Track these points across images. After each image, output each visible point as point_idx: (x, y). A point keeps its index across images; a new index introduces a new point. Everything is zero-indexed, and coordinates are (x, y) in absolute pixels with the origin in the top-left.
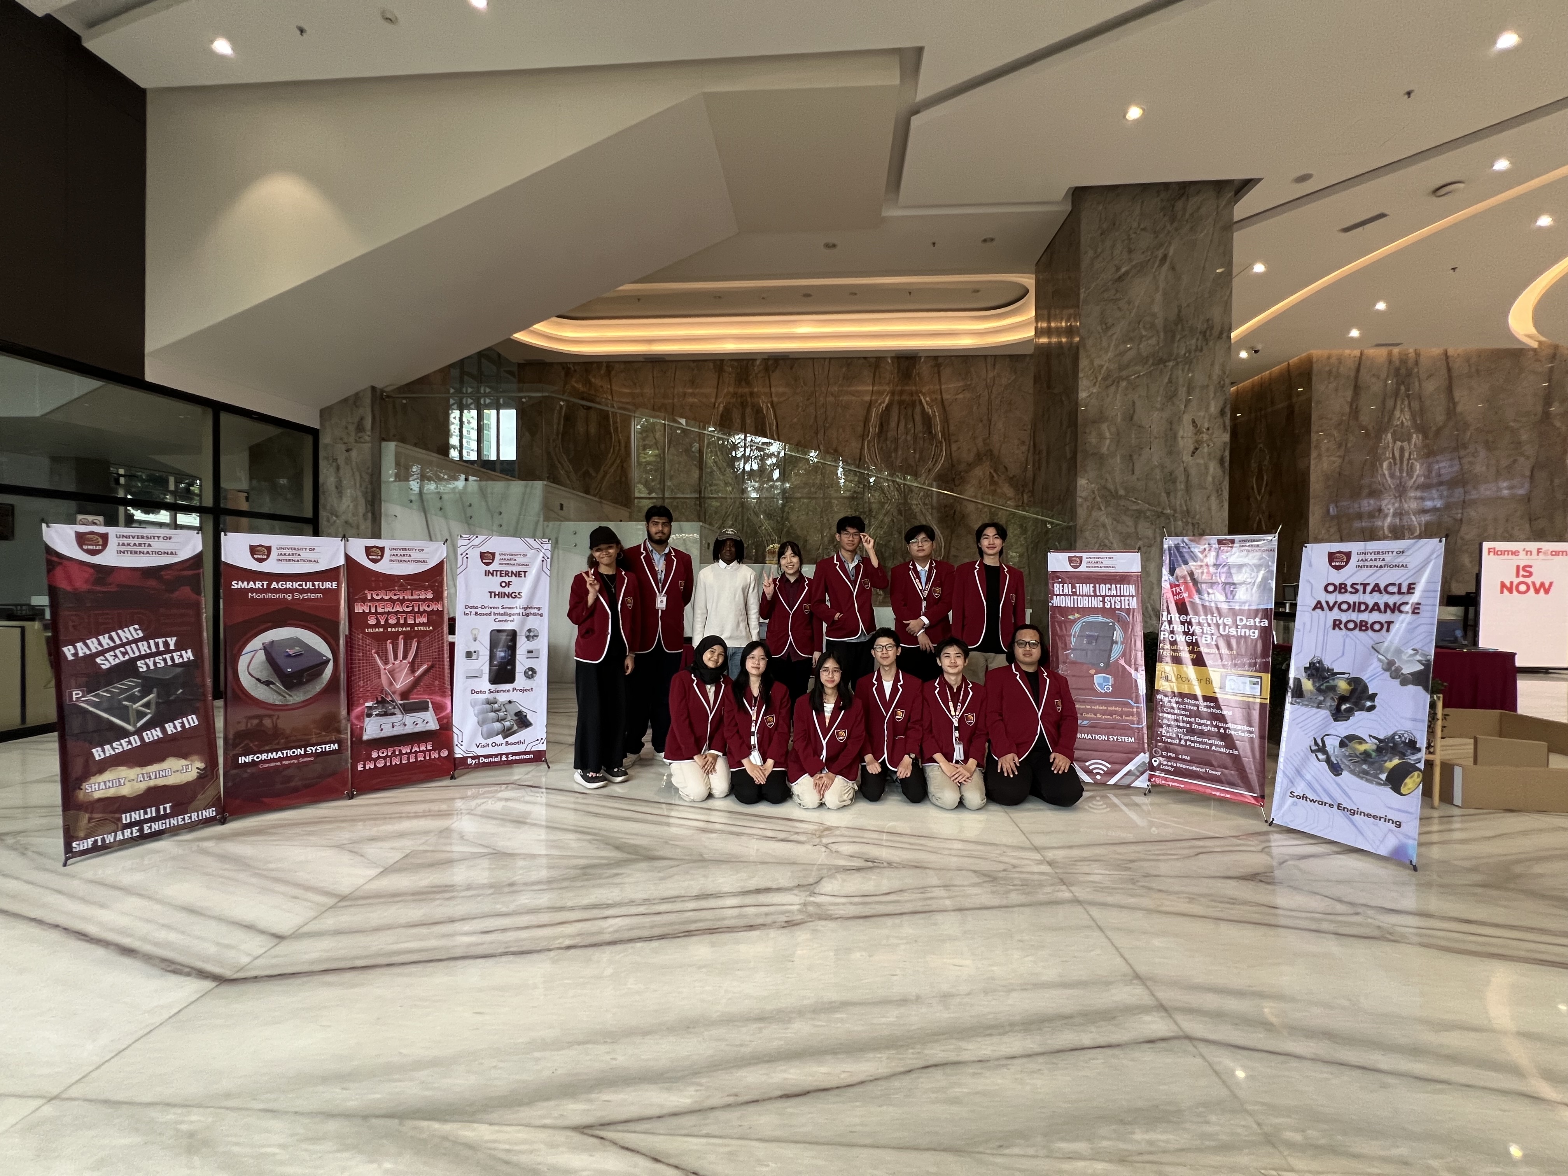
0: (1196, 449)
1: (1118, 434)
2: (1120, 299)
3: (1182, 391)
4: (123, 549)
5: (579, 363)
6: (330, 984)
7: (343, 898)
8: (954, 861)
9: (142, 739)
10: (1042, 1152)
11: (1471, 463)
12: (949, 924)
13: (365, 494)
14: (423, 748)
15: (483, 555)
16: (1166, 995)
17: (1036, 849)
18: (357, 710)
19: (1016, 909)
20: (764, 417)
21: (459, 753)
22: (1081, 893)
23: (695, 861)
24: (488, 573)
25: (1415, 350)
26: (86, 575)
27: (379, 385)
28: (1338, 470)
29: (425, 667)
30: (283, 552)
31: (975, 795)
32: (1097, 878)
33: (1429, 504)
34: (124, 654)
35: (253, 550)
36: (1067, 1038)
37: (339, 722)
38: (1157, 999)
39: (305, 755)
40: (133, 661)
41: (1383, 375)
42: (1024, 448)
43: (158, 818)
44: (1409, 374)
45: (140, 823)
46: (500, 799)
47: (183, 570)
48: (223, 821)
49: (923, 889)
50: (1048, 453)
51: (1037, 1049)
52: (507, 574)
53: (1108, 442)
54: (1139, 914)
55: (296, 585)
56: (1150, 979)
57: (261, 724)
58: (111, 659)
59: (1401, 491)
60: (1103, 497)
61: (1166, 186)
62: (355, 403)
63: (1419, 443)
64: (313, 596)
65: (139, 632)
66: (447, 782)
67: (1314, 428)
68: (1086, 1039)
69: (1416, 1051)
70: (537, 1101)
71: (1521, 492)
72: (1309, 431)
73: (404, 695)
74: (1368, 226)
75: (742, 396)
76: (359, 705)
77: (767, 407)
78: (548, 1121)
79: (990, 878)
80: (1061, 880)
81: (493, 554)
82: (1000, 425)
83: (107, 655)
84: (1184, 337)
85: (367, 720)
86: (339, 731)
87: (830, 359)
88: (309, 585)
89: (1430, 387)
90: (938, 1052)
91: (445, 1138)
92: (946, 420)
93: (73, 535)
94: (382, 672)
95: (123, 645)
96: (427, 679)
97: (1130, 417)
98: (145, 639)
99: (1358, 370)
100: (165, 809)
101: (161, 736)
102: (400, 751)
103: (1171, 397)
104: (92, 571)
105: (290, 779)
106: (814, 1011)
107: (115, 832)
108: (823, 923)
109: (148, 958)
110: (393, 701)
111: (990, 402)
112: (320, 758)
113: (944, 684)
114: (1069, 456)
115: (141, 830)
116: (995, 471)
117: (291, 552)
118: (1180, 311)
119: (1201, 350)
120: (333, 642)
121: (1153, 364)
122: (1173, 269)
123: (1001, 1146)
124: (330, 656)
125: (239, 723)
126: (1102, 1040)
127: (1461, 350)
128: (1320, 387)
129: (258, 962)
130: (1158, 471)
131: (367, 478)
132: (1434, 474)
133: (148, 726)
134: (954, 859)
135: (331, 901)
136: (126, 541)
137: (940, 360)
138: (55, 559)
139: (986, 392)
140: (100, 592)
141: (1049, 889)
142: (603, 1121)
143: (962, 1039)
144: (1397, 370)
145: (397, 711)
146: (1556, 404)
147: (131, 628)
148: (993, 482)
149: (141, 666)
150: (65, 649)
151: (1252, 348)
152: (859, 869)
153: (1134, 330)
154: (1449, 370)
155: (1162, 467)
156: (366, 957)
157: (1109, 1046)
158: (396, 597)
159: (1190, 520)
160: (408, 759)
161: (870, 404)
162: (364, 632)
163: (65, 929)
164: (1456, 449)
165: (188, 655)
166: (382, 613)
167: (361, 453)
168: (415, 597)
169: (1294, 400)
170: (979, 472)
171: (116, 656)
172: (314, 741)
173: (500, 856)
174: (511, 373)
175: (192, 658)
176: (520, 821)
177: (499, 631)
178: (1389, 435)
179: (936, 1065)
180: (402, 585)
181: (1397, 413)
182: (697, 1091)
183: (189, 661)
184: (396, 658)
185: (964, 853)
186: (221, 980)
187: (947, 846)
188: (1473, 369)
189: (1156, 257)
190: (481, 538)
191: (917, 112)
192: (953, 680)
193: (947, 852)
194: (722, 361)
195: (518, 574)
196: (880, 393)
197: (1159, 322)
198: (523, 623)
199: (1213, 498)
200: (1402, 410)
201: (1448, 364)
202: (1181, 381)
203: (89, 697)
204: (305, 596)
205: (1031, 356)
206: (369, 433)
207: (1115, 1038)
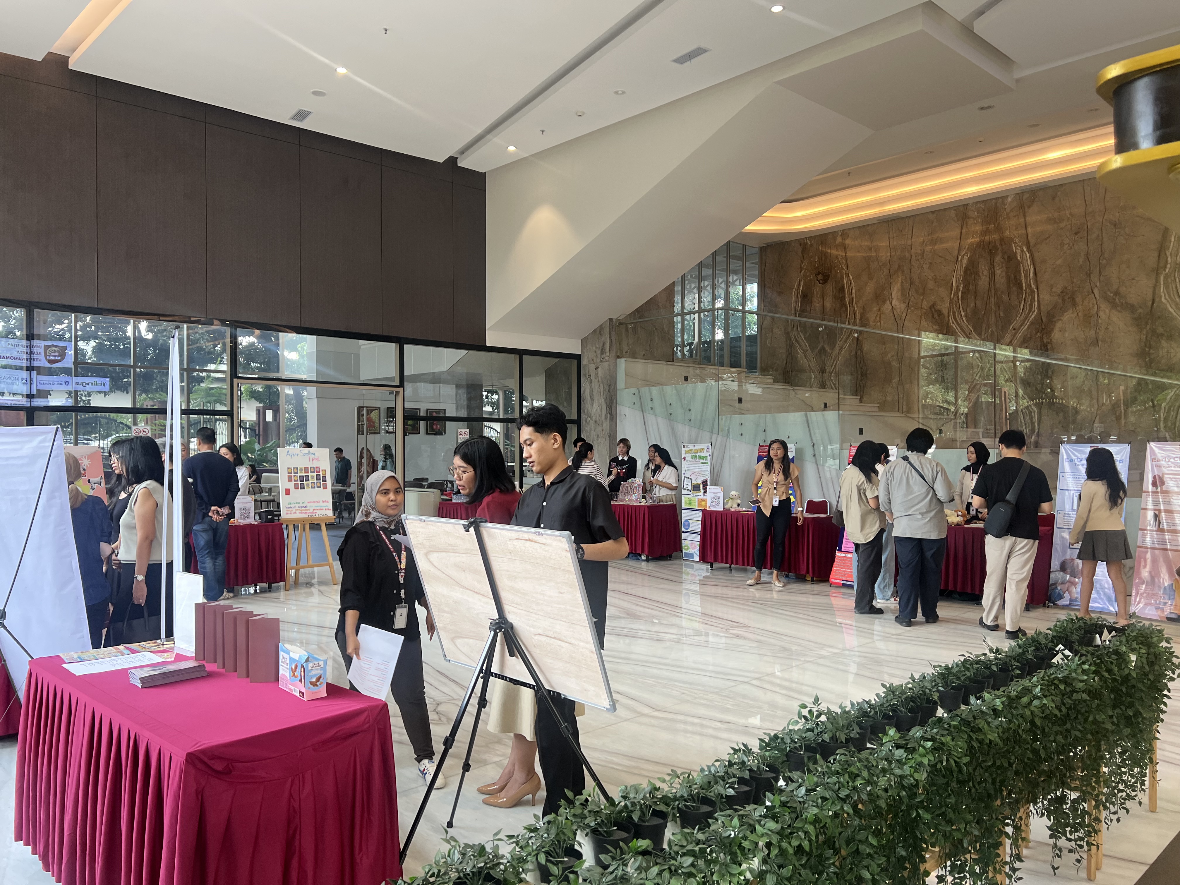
5: (814, 237)
13: (606, 400)
20: (1018, 263)
27: (614, 317)
62: (600, 332)
75: (990, 243)
77: (1022, 251)
131: (608, 388)
167: (604, 370)
194: (966, 206)
206: (609, 354)
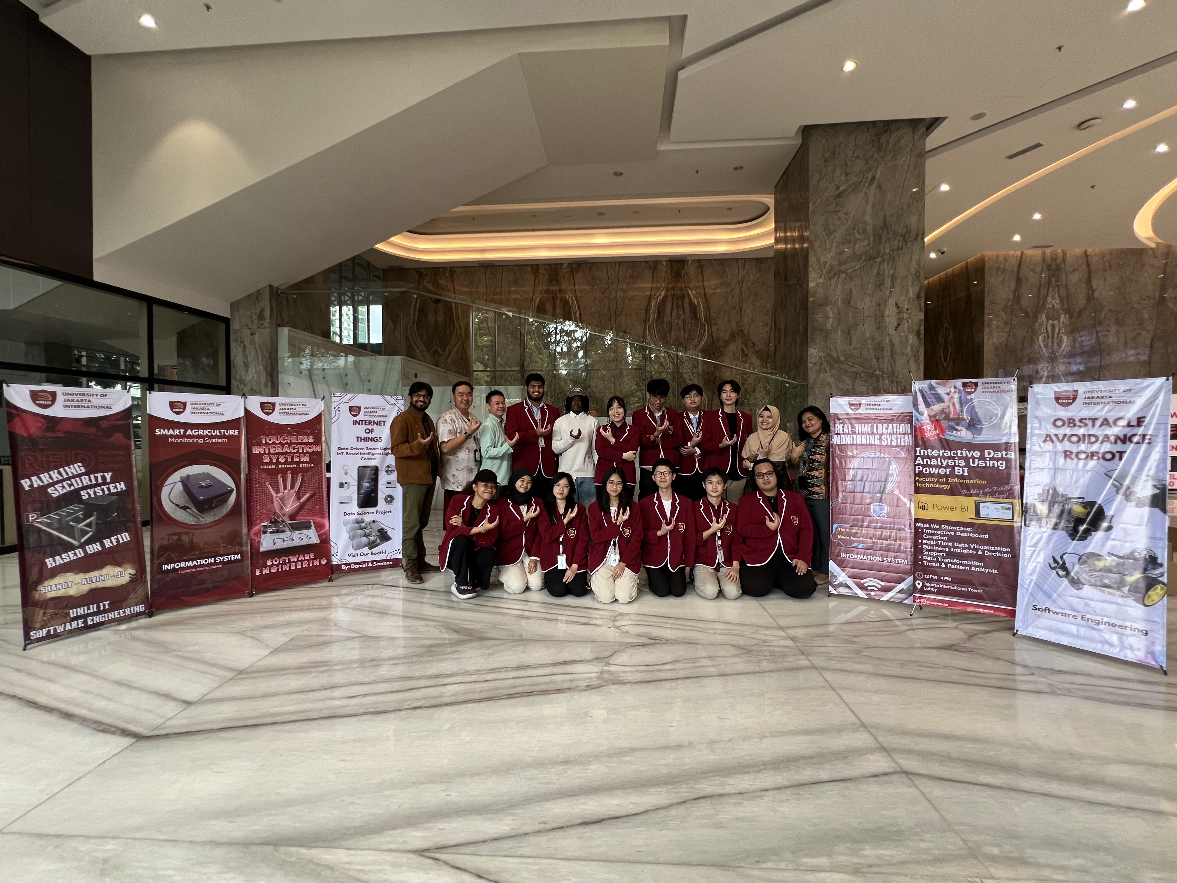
0: (899, 325)
1: (839, 314)
2: (840, 211)
3: (888, 282)
4: (68, 403)
5: (429, 269)
6: (226, 739)
7: (241, 672)
8: (719, 638)
9: (85, 551)
10: (791, 866)
11: (1106, 336)
12: (714, 686)
13: (265, 368)
14: (307, 558)
15: (351, 409)
16: (886, 740)
17: (781, 628)
18: (256, 528)
19: (766, 674)
20: (570, 307)
21: (335, 561)
22: (817, 661)
23: (516, 641)
24: (355, 423)
25: (1063, 251)
26: (39, 424)
27: (275, 284)
28: (1005, 342)
29: (308, 495)
30: (196, 406)
31: (732, 589)
32: (829, 650)
33: (1074, 368)
34: (70, 485)
35: (172, 405)
36: (808, 774)
37: (241, 537)
38: (879, 743)
39: (215, 563)
40: (77, 491)
41: (1038, 270)
42: (767, 329)
43: (99, 612)
44: (1058, 268)
45: (84, 617)
46: (368, 596)
47: (116, 420)
48: (151, 615)
49: (694, 660)
50: (786, 330)
51: (786, 783)
52: (370, 423)
53: (831, 320)
54: (862, 677)
55: (206, 432)
56: (872, 727)
57: (179, 539)
58: (60, 489)
59: (1053, 359)
60: (828, 362)
61: (874, 123)
62: (257, 298)
63: (1067, 322)
64: (219, 440)
65: (82, 468)
66: (326, 584)
67: (986, 311)
68: (824, 775)
69: (1086, 781)
70: (387, 830)
71: (1144, 358)
72: (983, 314)
73: (292, 517)
74: (1027, 154)
75: (553, 292)
76: (256, 525)
77: (572, 300)
78: (394, 846)
79: (746, 651)
80: (801, 651)
81: (359, 408)
82: (748, 311)
83: (56, 486)
84: (889, 239)
85: (263, 536)
86: (241, 545)
87: (620, 262)
88: (217, 432)
89: (1074, 278)
90: (707, 787)
91: (310, 861)
92: (708, 308)
93: (28, 393)
94: (275, 499)
95: (69, 478)
96: (310, 505)
97: (848, 301)
98: (87, 473)
99: (1019, 267)
100: (104, 605)
101: (100, 549)
102: (289, 560)
103: (879, 285)
104: (42, 420)
105: (203, 582)
106: (608, 756)
107: (65, 624)
108: (615, 686)
109: (84, 721)
110: (283, 521)
111: (741, 294)
112: (227, 566)
113: (708, 504)
114: (801, 331)
115: (85, 622)
116: (746, 346)
117: (202, 406)
118: (885, 220)
119: (902, 249)
120: (236, 477)
121: (865, 261)
122: (880, 187)
123: (758, 862)
124: (234, 487)
125: (162, 539)
126: (836, 776)
127: (1097, 250)
128: (991, 280)
129: (169, 723)
130: (869, 342)
131: (267, 355)
132: (1077, 345)
133: (89, 542)
134: (720, 637)
135: (230, 675)
136: (70, 398)
137: (703, 263)
138: (14, 411)
139: (738, 287)
140: (51, 437)
141: (791, 659)
142: (438, 845)
143: (725, 776)
144: (1049, 266)
145: (286, 529)
146: (1170, 290)
147: (76, 465)
148: (744, 355)
149: (84, 496)
150: (23, 482)
151: (939, 250)
152: (644, 645)
153: (850, 235)
154: (1088, 266)
155: (873, 338)
156: (256, 717)
157: (843, 780)
158: (284, 442)
159: (894, 379)
160: (296, 566)
161: (650, 297)
162: (260, 469)
163: (20, 699)
164: (1094, 326)
165: (121, 486)
166: (274, 454)
167: (262, 336)
168: (299, 441)
169: (971, 290)
170: (733, 347)
171: (63, 487)
172: (222, 552)
173: (366, 639)
174: (378, 277)
175: (124, 488)
176: (383, 613)
177: (365, 467)
178: (1044, 316)
179: (705, 797)
180: (289, 432)
181: (1049, 299)
182: (513, 820)
183: (122, 491)
184: (285, 488)
185: (725, 632)
186: (138, 737)
187: (710, 626)
188: (1107, 265)
189: (867, 178)
190: (350, 395)
191: (683, 68)
192: (714, 501)
193: (711, 632)
194: (538, 265)
195: (378, 423)
196: (658, 289)
197: (870, 229)
198: (383, 461)
199: (912, 362)
200: (1053, 297)
201: (1087, 261)
202: (887, 273)
203: (43, 519)
204: (214, 440)
205: (772, 258)
206: (268, 321)
207: (848, 773)
